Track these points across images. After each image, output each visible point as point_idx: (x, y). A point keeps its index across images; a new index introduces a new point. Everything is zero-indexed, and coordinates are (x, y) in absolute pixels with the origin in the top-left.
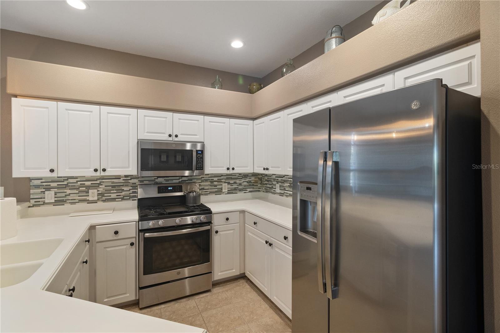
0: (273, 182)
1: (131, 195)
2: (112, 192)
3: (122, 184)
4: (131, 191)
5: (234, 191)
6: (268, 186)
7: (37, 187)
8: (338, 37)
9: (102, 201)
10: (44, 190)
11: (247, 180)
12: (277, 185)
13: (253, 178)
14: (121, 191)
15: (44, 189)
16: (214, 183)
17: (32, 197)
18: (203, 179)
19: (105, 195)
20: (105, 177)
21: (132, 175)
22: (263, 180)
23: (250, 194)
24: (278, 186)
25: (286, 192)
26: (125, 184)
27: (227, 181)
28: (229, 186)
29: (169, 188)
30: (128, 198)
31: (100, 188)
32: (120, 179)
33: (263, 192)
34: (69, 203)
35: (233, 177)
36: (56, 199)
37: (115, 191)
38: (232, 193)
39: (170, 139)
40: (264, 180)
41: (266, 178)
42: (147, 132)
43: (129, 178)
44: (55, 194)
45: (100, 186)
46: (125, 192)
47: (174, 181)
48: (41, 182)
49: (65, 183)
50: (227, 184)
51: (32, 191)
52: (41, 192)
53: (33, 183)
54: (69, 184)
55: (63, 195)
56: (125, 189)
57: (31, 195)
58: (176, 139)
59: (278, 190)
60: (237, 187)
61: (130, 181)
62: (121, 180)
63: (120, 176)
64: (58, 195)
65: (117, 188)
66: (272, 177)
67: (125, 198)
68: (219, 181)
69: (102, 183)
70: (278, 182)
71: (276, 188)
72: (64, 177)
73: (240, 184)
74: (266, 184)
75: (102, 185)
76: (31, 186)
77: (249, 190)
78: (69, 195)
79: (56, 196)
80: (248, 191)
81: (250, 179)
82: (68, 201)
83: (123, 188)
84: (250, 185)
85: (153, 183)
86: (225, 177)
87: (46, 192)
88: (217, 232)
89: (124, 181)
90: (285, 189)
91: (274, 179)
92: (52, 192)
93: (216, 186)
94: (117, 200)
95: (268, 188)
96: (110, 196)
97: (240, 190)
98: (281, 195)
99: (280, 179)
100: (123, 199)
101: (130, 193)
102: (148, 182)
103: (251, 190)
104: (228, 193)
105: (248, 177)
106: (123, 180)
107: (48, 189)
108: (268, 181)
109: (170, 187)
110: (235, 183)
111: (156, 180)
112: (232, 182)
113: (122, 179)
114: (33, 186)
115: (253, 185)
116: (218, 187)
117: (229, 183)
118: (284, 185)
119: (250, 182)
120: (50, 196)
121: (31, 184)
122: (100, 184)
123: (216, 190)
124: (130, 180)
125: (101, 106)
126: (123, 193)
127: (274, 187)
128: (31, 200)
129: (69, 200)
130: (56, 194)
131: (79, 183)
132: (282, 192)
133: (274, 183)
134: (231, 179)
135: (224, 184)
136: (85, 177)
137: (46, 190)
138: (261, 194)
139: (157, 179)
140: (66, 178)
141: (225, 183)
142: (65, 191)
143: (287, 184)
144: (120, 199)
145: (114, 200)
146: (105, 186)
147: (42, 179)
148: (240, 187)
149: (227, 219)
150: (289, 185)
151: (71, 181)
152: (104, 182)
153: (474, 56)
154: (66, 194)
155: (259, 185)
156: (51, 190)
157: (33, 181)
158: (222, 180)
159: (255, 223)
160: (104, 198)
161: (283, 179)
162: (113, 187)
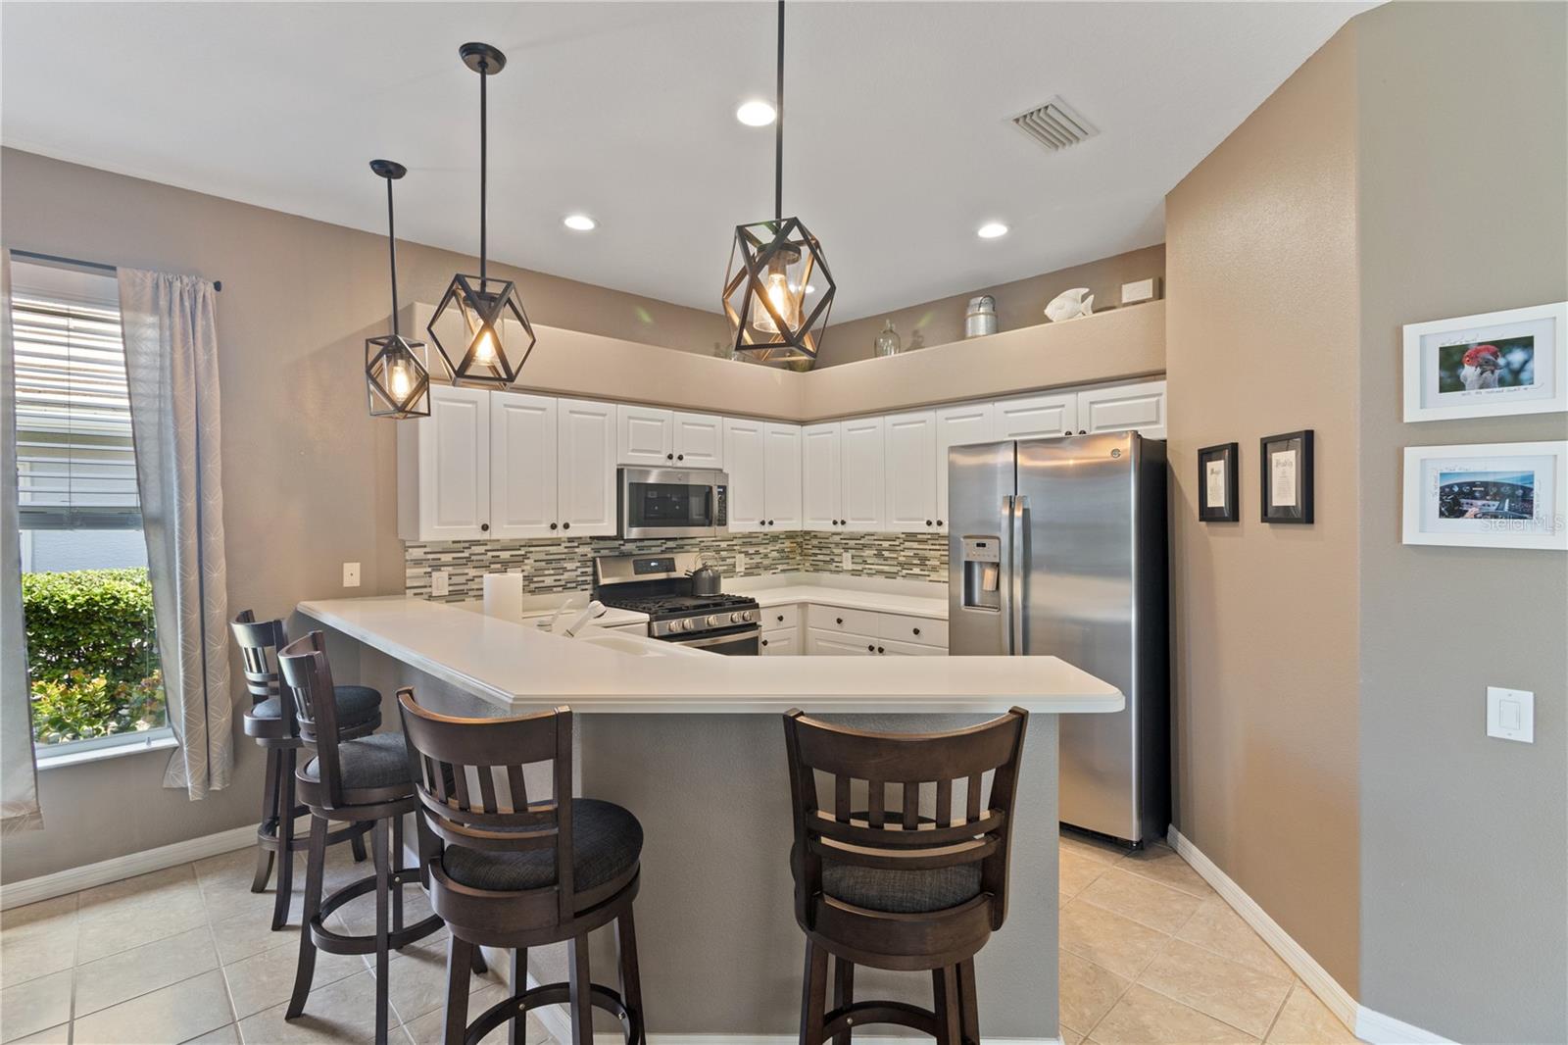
0: (834, 550)
1: (579, 579)
2: (547, 572)
3: (563, 556)
4: (580, 570)
5: (755, 571)
6: (820, 557)
7: (418, 563)
8: (990, 314)
9: (530, 592)
10: (429, 570)
11: (777, 548)
12: (844, 554)
13: (787, 543)
14: (561, 571)
15: (430, 566)
16: (722, 553)
17: (409, 584)
18: (702, 544)
19: (535, 579)
20: (534, 543)
21: (580, 538)
22: (805, 546)
23: (782, 575)
24: (847, 556)
25: (867, 566)
26: (568, 556)
27: (743, 550)
28: (748, 560)
29: (653, 564)
30: (574, 585)
31: (526, 565)
32: (559, 545)
33: (807, 571)
34: (475, 596)
35: (754, 540)
36: (451, 588)
37: (552, 572)
38: (751, 574)
39: (669, 463)
40: (810, 547)
41: (815, 542)
42: (633, 451)
43: (576, 544)
44: (450, 579)
45: (526, 561)
46: (570, 573)
47: (654, 550)
48: (425, 553)
49: (466, 554)
50: (743, 555)
51: (409, 572)
52: (425, 573)
53: (411, 554)
54: (473, 558)
55: (462, 579)
56: (569, 566)
57: (408, 581)
58: (680, 464)
59: (847, 565)
60: (760, 561)
61: (577, 550)
62: (561, 549)
63: (560, 538)
64: (455, 579)
65: (554, 565)
66: (831, 540)
67: (569, 585)
68: (730, 549)
69: (529, 555)
70: (846, 550)
71: (844, 561)
72: (464, 542)
73: (766, 556)
74: (815, 555)
75: (528, 558)
76: (407, 561)
77: (780, 567)
78: (473, 580)
79: (452, 582)
80: (778, 571)
81: (782, 545)
82: (471, 593)
83: (565, 565)
84: (782, 558)
85: (617, 554)
86: (740, 541)
87: (434, 574)
88: (765, 643)
89: (566, 550)
90: (865, 562)
91: (837, 545)
92: (444, 574)
93: (724, 559)
94: (555, 589)
95: (822, 563)
96: (543, 581)
97: (766, 568)
98: (855, 573)
99: (852, 543)
100: (565, 588)
101: (577, 576)
102: (607, 551)
103: (785, 567)
104: (746, 574)
105: (780, 541)
106: (566, 547)
107: (437, 567)
108: (820, 548)
109: (654, 560)
110: (757, 553)
111: (622, 548)
112: (751, 550)
113: (563, 545)
114: (412, 560)
115: (788, 558)
116: (729, 561)
117: (747, 554)
118: (863, 554)
119: (783, 551)
120: (441, 582)
121: (407, 558)
122: (525, 557)
123: (725, 568)
124: (578, 547)
125: (560, 399)
126: (566, 576)
127: (836, 560)
128: (407, 591)
129: (473, 589)
130: (450, 576)
131: (490, 554)
132: (859, 567)
133: (836, 551)
134: (751, 544)
135: (738, 556)
136: (498, 540)
137: (433, 570)
138: (802, 575)
139: (623, 545)
140: (467, 545)
141: (740, 552)
142: (466, 571)
143: (867, 553)
144: (560, 589)
145: (549, 589)
146: (535, 561)
147: (425, 546)
148: (766, 562)
149: (781, 618)
150: (876, 552)
151: (476, 549)
152: (532, 552)
153: (1161, 394)
154: (468, 577)
155: (798, 558)
156: (442, 568)
157: (410, 550)
158: (735, 548)
159: (839, 621)
160: (533, 586)
161: (860, 542)
162: (549, 562)
